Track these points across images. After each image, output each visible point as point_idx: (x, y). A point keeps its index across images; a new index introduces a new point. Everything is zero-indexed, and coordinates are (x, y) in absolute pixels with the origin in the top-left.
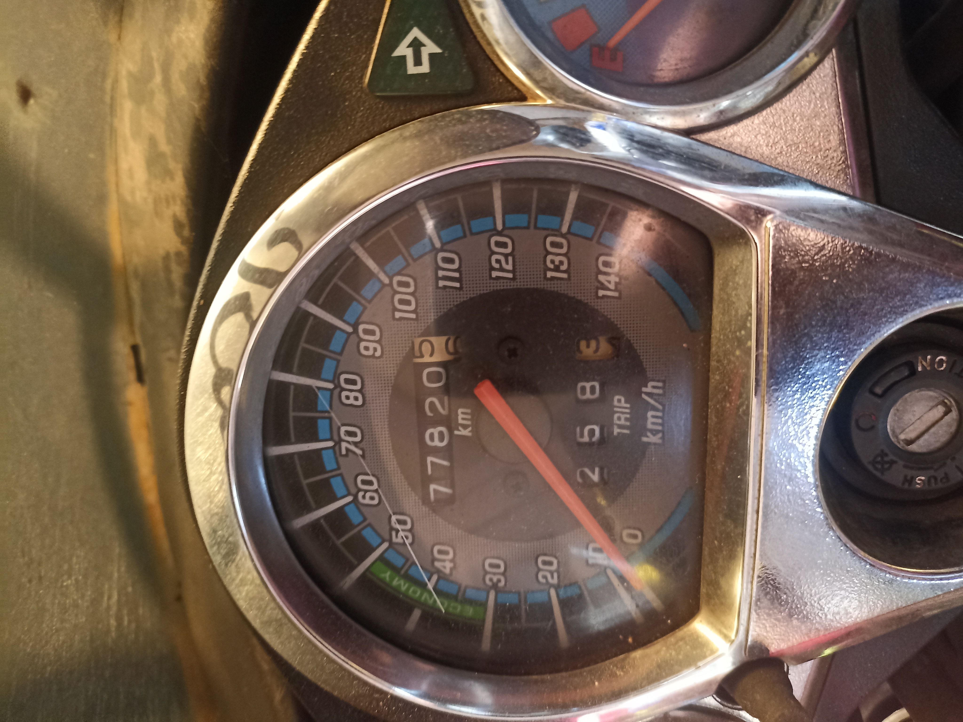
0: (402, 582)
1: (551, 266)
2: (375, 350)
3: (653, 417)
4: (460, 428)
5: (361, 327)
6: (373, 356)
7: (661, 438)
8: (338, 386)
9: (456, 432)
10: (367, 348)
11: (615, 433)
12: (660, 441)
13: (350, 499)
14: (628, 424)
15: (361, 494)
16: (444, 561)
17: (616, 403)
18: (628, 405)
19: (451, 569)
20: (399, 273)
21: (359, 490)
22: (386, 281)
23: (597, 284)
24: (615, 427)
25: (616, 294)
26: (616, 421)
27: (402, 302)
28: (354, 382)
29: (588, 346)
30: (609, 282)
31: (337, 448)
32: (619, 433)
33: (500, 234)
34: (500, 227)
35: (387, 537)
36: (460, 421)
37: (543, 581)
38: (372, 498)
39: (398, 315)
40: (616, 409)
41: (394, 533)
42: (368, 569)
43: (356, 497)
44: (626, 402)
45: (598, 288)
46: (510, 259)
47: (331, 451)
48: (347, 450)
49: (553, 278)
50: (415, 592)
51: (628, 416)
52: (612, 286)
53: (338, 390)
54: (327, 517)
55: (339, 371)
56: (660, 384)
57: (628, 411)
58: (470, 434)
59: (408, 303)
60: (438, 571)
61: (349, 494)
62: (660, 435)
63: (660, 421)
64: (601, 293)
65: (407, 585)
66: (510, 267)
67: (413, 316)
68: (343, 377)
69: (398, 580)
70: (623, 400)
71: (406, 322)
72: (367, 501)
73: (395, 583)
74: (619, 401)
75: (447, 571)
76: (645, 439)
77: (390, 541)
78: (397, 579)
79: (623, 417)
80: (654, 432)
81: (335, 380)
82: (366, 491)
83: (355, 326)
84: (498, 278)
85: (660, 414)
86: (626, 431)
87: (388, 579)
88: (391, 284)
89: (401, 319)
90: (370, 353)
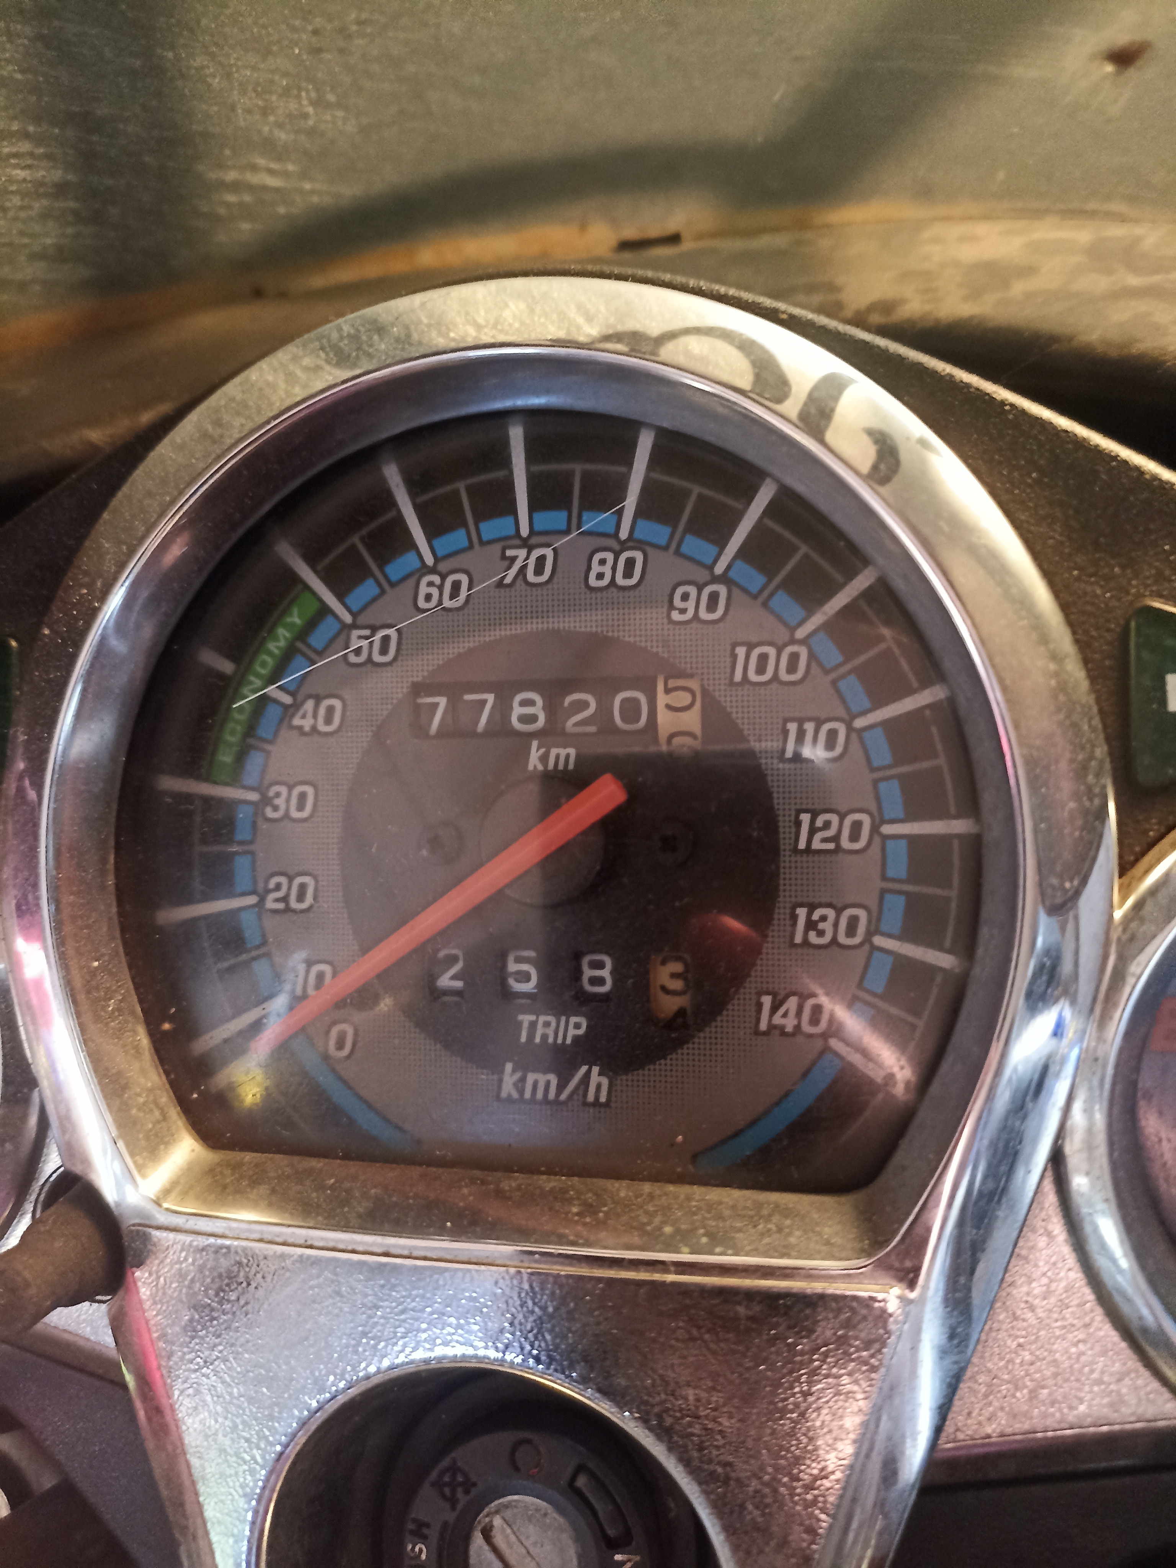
0: (282, 643)
1: (816, 916)
2: (683, 611)
3: (548, 1084)
4: (543, 750)
5: (722, 590)
6: (671, 607)
7: (509, 1095)
8: (624, 546)
9: (535, 744)
10: (685, 597)
11: (521, 1017)
12: (504, 1095)
13: (429, 560)
14: (538, 1040)
15: (436, 579)
16: (315, 716)
17: (574, 1020)
18: (569, 1041)
19: (300, 728)
20: (812, 656)
21: (443, 578)
22: (800, 634)
23: (782, 993)
24: (533, 1018)
25: (763, 1026)
26: (542, 1019)
27: (763, 659)
28: (628, 574)
29: (674, 976)
30: (785, 1015)
31: (517, 542)
32: (520, 1024)
33: (875, 829)
34: (887, 829)
35: (361, 620)
36: (554, 752)
37: (272, 884)
38: (428, 598)
39: (741, 651)
40: (563, 1019)
41: (367, 632)
42: (307, 587)
43: (433, 571)
44: (576, 1039)
45: (774, 995)
46: (831, 846)
47: (512, 532)
48: (513, 559)
49: (794, 918)
50: (264, 664)
51: (551, 1040)
52: (777, 1020)
53: (617, 547)
54: (400, 521)
55: (649, 550)
56: (603, 1099)
57: (560, 1041)
58: (531, 767)
59: (761, 670)
60: (296, 706)
61: (437, 560)
62: (515, 1095)
63: (540, 1095)
64: (767, 1001)
65: (276, 651)
66: (816, 845)
67: (738, 677)
68: (639, 556)
69: (285, 637)
70: (581, 1032)
71: (728, 665)
72: (423, 590)
73: (282, 632)
74: (577, 1026)
75: (297, 721)
76: (509, 1067)
77: (354, 626)
78: (287, 635)
79: (550, 1032)
80: (520, 1085)
81: (633, 543)
82: (441, 588)
83: (724, 579)
84: (798, 824)
85: (552, 1095)
86: (523, 1038)
87: (289, 620)
88: (793, 641)
89: (734, 657)
90: (677, 602)
